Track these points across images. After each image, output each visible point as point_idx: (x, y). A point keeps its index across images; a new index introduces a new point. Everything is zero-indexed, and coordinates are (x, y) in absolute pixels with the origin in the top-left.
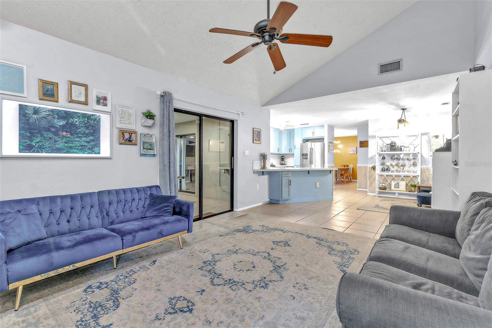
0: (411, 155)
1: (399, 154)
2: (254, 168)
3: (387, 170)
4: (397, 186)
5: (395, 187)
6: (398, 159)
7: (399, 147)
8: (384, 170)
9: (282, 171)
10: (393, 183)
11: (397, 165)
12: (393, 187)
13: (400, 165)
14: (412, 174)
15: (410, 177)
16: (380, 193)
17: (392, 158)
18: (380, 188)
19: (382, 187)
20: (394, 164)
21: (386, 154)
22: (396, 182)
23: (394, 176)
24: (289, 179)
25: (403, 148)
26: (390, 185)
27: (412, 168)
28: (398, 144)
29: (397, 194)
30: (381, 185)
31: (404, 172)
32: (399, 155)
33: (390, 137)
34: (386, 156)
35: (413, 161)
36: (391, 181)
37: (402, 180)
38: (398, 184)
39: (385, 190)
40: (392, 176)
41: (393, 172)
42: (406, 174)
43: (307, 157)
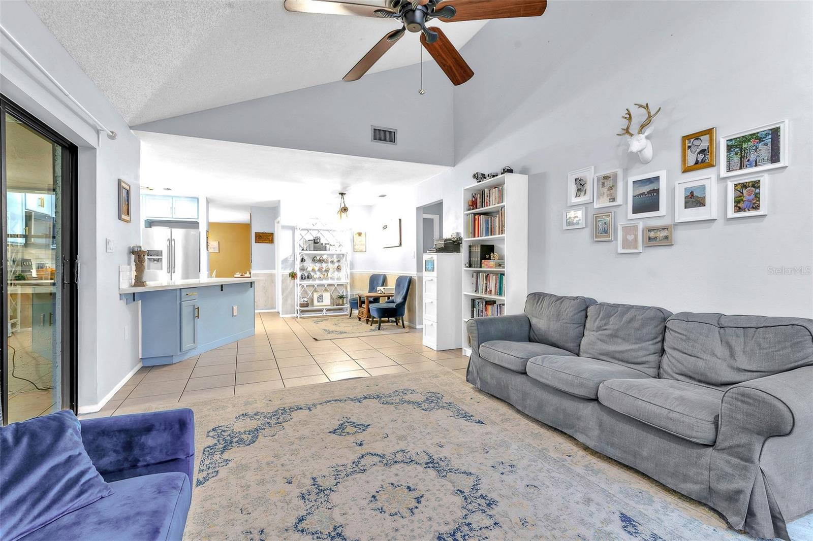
0: (335, 256)
1: (321, 254)
2: (120, 286)
3: (308, 278)
4: (320, 298)
5: (318, 302)
6: (320, 261)
7: (324, 245)
8: (305, 278)
9: (180, 289)
10: (316, 296)
11: (320, 270)
12: (316, 302)
13: (324, 270)
14: (335, 282)
15: (334, 285)
16: (302, 312)
17: (313, 260)
18: (302, 305)
19: (303, 303)
20: (317, 269)
21: (306, 254)
22: (319, 294)
23: (316, 286)
24: (194, 306)
25: (327, 246)
26: (312, 300)
27: (336, 274)
28: (323, 241)
29: (324, 311)
30: (302, 300)
31: (327, 279)
32: (321, 256)
33: (310, 230)
34: (306, 258)
35: (336, 265)
36: (312, 293)
37: (326, 290)
38: (322, 296)
39: (307, 307)
40: (313, 286)
41: (315, 280)
42: (330, 282)
43: (161, 257)
